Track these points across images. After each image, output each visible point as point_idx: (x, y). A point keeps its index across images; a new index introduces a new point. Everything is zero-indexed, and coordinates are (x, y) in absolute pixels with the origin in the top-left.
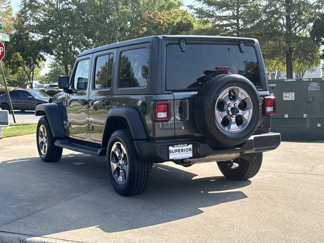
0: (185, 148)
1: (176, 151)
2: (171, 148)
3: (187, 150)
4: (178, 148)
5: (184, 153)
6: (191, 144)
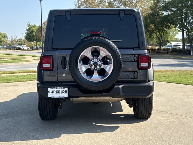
0: (62, 90)
1: (54, 92)
2: (49, 89)
3: (63, 92)
4: (55, 90)
5: (61, 93)
6: (66, 87)
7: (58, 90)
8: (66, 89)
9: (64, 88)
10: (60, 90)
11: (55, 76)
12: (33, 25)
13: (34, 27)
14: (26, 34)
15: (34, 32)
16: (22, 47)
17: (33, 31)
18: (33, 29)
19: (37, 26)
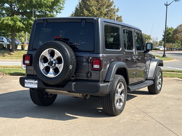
1: (29, 83)
2: (26, 80)
3: (35, 83)
4: (30, 81)
5: (33, 85)
6: (37, 80)
7: (31, 82)
8: (37, 82)
9: (35, 80)
10: (33, 82)
11: (32, 70)
12: (170, 28)
13: (171, 30)
14: (163, 36)
15: (171, 34)
16: (159, 47)
17: (169, 33)
18: (170, 31)
19: (174, 28)
